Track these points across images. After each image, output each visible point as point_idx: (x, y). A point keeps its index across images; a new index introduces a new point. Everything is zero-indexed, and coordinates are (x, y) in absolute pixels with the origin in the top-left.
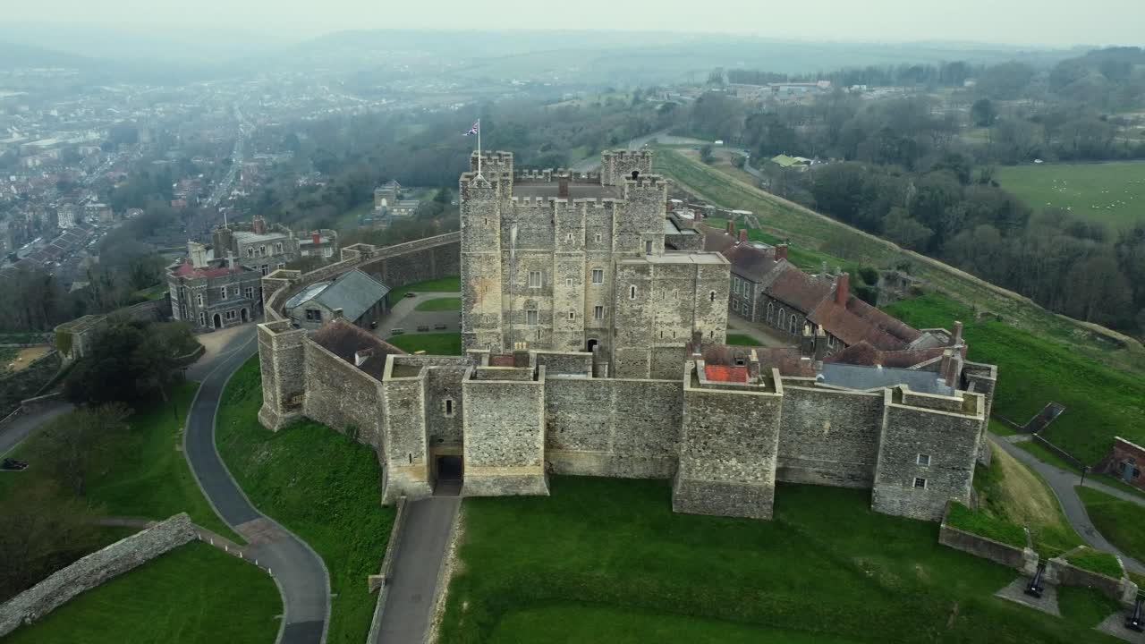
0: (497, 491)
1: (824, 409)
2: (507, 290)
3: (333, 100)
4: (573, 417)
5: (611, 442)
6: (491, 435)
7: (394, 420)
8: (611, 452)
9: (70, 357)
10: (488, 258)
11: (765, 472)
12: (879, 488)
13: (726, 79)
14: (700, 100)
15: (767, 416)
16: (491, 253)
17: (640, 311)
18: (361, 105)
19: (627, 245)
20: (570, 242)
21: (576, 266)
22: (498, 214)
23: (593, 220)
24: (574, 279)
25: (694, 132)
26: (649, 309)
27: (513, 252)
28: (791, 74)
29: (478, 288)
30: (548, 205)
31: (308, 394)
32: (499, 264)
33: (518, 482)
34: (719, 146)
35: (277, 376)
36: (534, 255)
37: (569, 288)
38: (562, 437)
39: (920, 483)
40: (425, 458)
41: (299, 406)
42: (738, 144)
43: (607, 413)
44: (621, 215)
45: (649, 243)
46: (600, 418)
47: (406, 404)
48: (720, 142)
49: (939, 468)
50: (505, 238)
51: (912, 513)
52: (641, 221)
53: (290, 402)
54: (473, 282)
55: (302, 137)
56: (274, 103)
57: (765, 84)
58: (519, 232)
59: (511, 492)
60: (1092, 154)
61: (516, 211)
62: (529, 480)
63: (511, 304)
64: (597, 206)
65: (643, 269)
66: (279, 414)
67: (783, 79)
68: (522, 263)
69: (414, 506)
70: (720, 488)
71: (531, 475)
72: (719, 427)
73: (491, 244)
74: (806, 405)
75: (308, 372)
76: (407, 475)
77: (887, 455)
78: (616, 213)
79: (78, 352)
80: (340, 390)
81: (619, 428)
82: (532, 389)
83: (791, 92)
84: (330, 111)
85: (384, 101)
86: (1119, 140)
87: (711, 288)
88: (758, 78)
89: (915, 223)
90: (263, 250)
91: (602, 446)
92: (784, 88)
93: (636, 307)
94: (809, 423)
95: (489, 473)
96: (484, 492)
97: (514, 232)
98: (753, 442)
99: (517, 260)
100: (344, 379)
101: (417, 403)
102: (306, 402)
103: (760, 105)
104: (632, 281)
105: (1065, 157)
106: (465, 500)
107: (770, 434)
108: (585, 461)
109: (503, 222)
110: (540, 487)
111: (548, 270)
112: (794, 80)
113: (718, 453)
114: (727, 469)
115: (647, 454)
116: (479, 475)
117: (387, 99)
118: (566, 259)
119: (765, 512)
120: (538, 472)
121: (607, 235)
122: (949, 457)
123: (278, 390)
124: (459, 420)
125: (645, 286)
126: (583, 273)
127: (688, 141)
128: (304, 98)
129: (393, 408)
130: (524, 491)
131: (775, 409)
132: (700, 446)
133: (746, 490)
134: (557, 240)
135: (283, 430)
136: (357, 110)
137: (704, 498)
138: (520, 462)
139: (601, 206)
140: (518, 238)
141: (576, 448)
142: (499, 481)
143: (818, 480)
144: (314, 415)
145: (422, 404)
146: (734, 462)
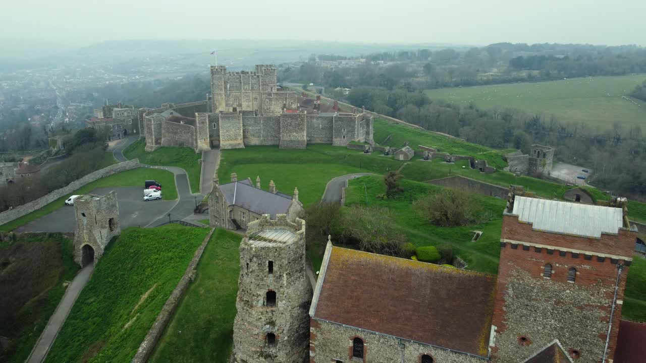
0: (230, 148)
1: (319, 121)
2: (227, 105)
3: (107, 77)
4: (250, 128)
5: (262, 135)
6: (227, 131)
7: (200, 128)
8: (262, 138)
9: (56, 149)
10: (220, 94)
11: (303, 136)
12: (334, 140)
13: (317, 60)
14: (302, 66)
15: (302, 120)
16: (222, 92)
17: (270, 108)
18: (125, 80)
19: (264, 89)
20: (246, 88)
21: (248, 96)
22: (223, 79)
23: (254, 81)
24: (248, 100)
25: (300, 81)
26: (272, 107)
27: (228, 92)
28: (348, 57)
29: (217, 104)
30: (239, 77)
31: (163, 139)
32: (224, 96)
33: (236, 145)
34: (311, 86)
35: (153, 133)
36: (235, 93)
37: (247, 104)
38: (248, 135)
39: (344, 137)
40: (209, 139)
41: (160, 143)
42: (321, 85)
43: (260, 126)
44: (262, 79)
45: (272, 88)
46: (258, 128)
47: (203, 123)
48: (312, 84)
49: (348, 132)
50: (226, 88)
51: (342, 145)
52: (269, 81)
53: (157, 142)
54: (215, 102)
55: (96, 95)
56: (73, 80)
57: (335, 60)
58: (230, 86)
59: (234, 148)
60: (468, 84)
61: (229, 79)
62: (239, 144)
63: (228, 110)
64: (254, 77)
65: (270, 94)
66: (154, 145)
67: (345, 58)
68: (231, 96)
69: (206, 152)
70: (292, 141)
71: (239, 142)
72: (290, 123)
73: (221, 89)
74: (315, 120)
75: (163, 131)
76: (204, 145)
77: (335, 130)
78: (261, 78)
79: (59, 147)
80: (176, 133)
81: (264, 131)
82: (239, 117)
83: (347, 64)
84: (107, 83)
85: (137, 77)
86: (479, 78)
87: (291, 100)
88: (332, 58)
89: (385, 106)
90: (123, 114)
91: (259, 137)
92: (344, 62)
93: (268, 107)
94: (316, 126)
95: (227, 143)
96: (226, 148)
97: (228, 86)
98: (299, 127)
99: (230, 95)
100: (177, 129)
101: (206, 122)
102: (162, 142)
103: (332, 69)
104: (267, 99)
105: (457, 85)
106: (221, 150)
107: (303, 125)
108: (254, 141)
109: (225, 83)
110: (242, 146)
111: (240, 98)
112: (349, 59)
113: (290, 131)
114: (293, 135)
115: (272, 138)
116: (224, 143)
117: (139, 76)
118: (245, 94)
119: (304, 147)
120: (241, 142)
121: (258, 86)
122: (350, 129)
123: (153, 137)
124: (218, 130)
125: (270, 100)
126: (251, 98)
127: (298, 84)
128: (90, 77)
129: (199, 124)
130: (237, 147)
131: (304, 117)
132: (285, 130)
133: (298, 141)
134: (242, 88)
135: (156, 150)
136: (122, 82)
137: (287, 144)
138: (236, 139)
139: (256, 77)
140: (230, 88)
141: (252, 138)
142: (230, 145)
143: (320, 142)
144: (166, 145)
145: (208, 123)
146: (295, 133)
